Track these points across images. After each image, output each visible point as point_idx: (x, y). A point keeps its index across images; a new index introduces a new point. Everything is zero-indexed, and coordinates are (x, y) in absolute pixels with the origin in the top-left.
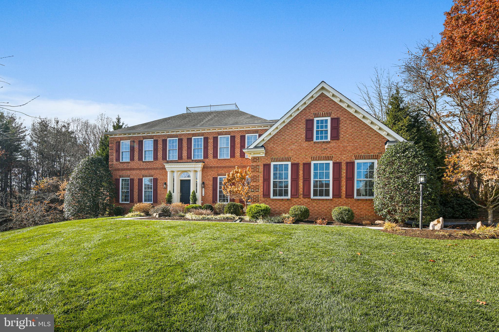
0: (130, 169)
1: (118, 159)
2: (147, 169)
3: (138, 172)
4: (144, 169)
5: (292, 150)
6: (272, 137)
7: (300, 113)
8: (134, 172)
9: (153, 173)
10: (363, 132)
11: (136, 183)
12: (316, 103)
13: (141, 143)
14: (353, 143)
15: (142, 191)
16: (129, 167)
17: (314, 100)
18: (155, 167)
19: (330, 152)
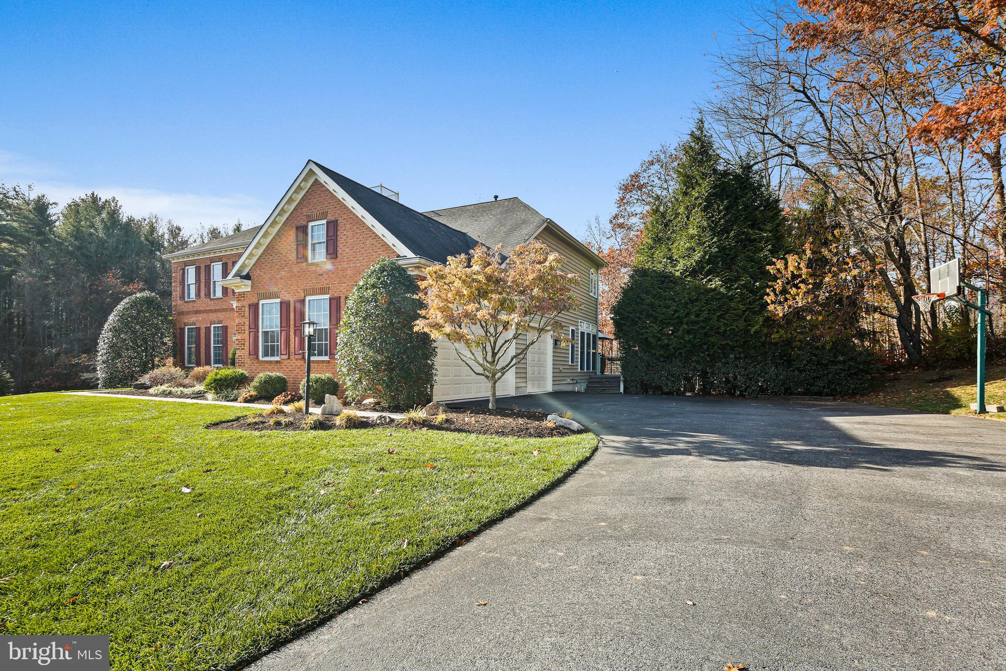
0: (197, 312)
1: (182, 297)
2: (216, 311)
3: (204, 316)
4: (211, 311)
5: (281, 279)
6: (258, 259)
7: (290, 215)
8: (200, 317)
9: (222, 318)
10: (368, 242)
11: (203, 332)
12: (309, 197)
13: (208, 269)
14: (354, 263)
15: (210, 348)
16: (195, 309)
17: (307, 192)
18: (225, 307)
19: (326, 279)
